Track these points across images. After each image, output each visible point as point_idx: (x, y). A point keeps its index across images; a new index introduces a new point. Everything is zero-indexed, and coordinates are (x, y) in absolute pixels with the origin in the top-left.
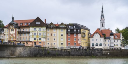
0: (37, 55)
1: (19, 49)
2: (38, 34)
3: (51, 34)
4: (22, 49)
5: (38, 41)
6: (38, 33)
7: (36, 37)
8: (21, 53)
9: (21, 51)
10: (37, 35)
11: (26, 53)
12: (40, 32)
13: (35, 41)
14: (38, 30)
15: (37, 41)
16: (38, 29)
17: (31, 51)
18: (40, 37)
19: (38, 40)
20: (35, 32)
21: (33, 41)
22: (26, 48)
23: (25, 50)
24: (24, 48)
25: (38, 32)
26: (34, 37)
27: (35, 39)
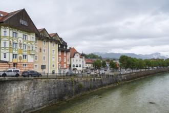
0: (65, 95)
1: (14, 90)
2: (21, 47)
3: (40, 49)
4: (25, 88)
5: (22, 61)
6: (21, 44)
7: (17, 52)
8: (23, 100)
9: (22, 95)
10: (19, 48)
11: (40, 99)
12: (25, 43)
13: (15, 61)
14: (22, 37)
15: (19, 61)
16: (20, 35)
17: (49, 89)
18: (25, 53)
19: (20, 58)
20: (15, 41)
21: (11, 61)
22: (36, 83)
23: (34, 88)
24: (30, 84)
25: (22, 42)
26: (14, 52)
27: (15, 56)
